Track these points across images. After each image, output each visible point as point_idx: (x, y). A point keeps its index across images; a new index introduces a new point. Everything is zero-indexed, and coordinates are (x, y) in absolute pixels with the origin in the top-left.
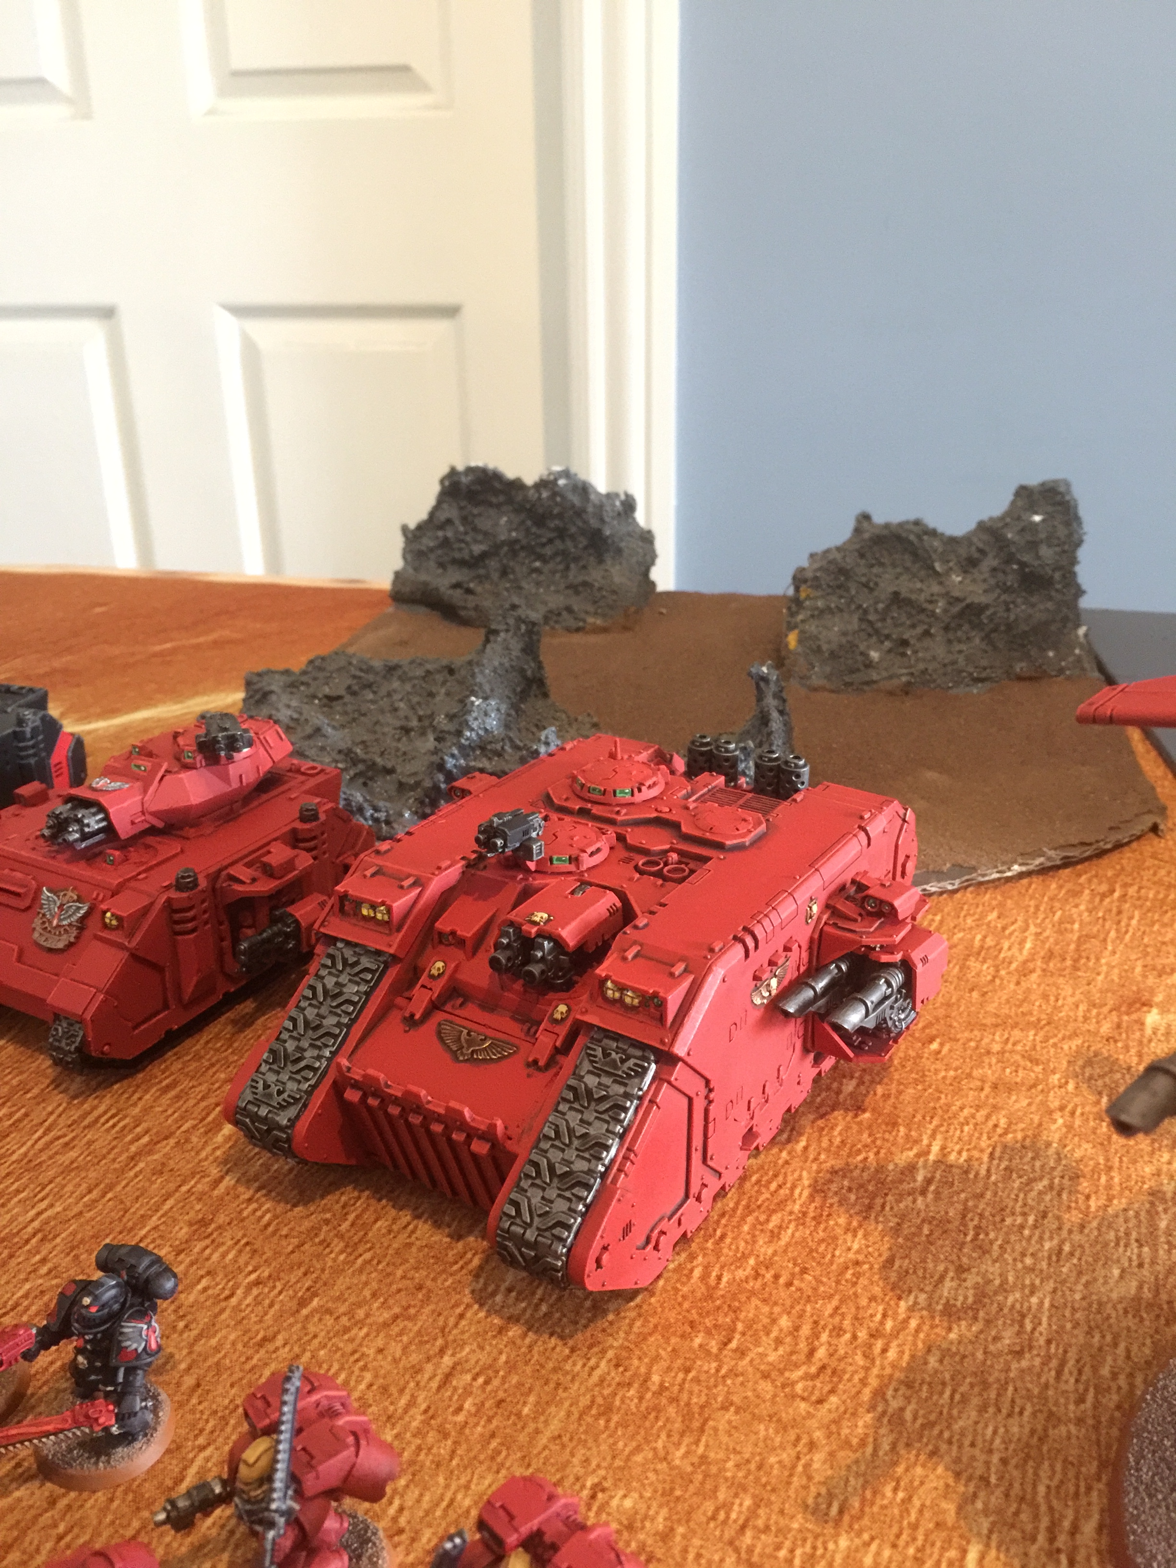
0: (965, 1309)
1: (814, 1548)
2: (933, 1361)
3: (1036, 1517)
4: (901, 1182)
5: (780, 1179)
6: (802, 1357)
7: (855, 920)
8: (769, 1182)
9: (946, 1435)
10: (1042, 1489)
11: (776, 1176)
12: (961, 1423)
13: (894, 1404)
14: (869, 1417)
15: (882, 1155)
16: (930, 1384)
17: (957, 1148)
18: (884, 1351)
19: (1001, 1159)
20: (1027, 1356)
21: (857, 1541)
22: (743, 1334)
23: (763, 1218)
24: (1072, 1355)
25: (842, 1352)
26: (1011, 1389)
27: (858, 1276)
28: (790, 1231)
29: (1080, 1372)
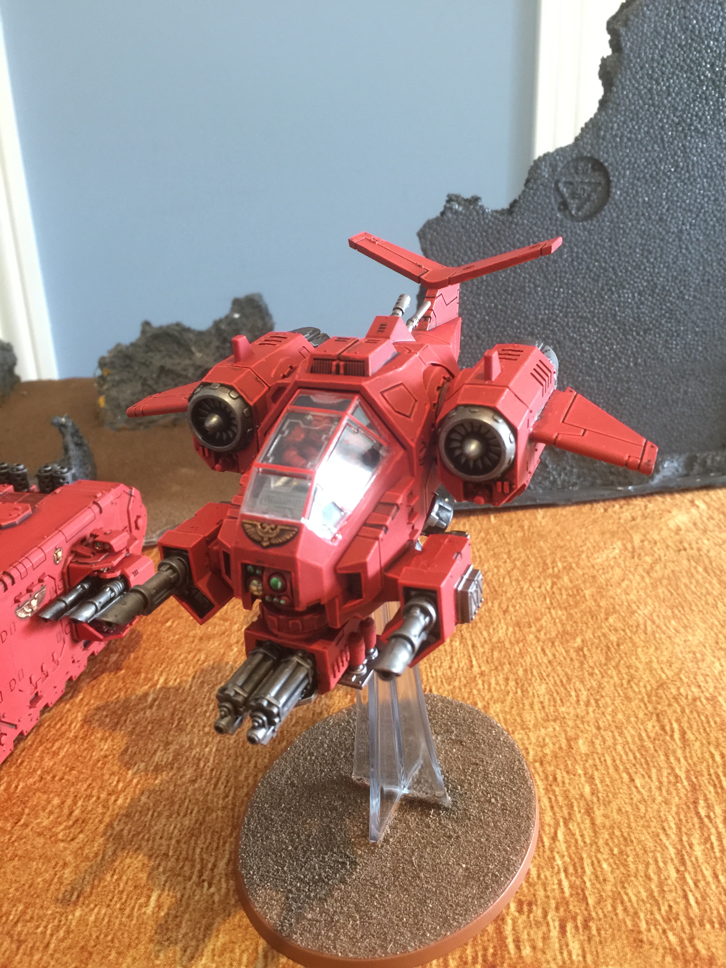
0: (166, 765)
1: (60, 921)
2: (144, 799)
3: (193, 866)
4: (138, 704)
5: (63, 721)
6: (65, 818)
7: (89, 557)
8: (56, 724)
9: (146, 837)
10: (198, 850)
11: (60, 720)
12: (156, 828)
13: (118, 829)
14: (101, 840)
15: (129, 692)
16: (140, 812)
17: (174, 677)
18: (116, 801)
19: (199, 678)
20: (199, 781)
21: (87, 910)
22: (29, 814)
23: (50, 745)
24: (225, 773)
25: (90, 808)
26: (187, 801)
27: (104, 764)
28: (65, 749)
29: (228, 782)
